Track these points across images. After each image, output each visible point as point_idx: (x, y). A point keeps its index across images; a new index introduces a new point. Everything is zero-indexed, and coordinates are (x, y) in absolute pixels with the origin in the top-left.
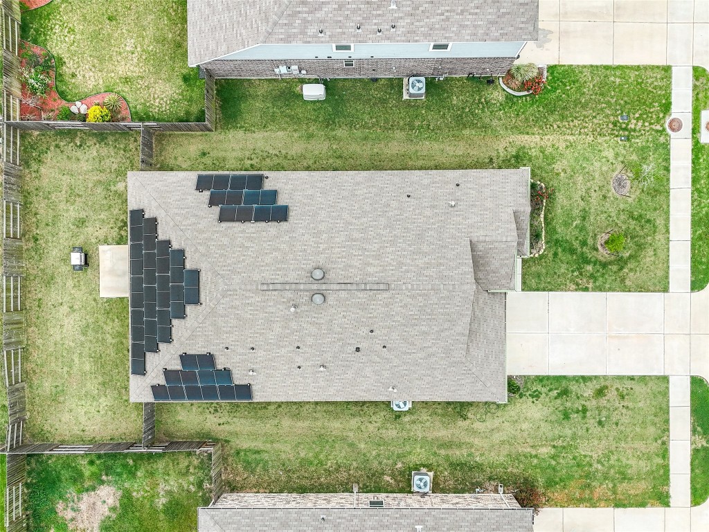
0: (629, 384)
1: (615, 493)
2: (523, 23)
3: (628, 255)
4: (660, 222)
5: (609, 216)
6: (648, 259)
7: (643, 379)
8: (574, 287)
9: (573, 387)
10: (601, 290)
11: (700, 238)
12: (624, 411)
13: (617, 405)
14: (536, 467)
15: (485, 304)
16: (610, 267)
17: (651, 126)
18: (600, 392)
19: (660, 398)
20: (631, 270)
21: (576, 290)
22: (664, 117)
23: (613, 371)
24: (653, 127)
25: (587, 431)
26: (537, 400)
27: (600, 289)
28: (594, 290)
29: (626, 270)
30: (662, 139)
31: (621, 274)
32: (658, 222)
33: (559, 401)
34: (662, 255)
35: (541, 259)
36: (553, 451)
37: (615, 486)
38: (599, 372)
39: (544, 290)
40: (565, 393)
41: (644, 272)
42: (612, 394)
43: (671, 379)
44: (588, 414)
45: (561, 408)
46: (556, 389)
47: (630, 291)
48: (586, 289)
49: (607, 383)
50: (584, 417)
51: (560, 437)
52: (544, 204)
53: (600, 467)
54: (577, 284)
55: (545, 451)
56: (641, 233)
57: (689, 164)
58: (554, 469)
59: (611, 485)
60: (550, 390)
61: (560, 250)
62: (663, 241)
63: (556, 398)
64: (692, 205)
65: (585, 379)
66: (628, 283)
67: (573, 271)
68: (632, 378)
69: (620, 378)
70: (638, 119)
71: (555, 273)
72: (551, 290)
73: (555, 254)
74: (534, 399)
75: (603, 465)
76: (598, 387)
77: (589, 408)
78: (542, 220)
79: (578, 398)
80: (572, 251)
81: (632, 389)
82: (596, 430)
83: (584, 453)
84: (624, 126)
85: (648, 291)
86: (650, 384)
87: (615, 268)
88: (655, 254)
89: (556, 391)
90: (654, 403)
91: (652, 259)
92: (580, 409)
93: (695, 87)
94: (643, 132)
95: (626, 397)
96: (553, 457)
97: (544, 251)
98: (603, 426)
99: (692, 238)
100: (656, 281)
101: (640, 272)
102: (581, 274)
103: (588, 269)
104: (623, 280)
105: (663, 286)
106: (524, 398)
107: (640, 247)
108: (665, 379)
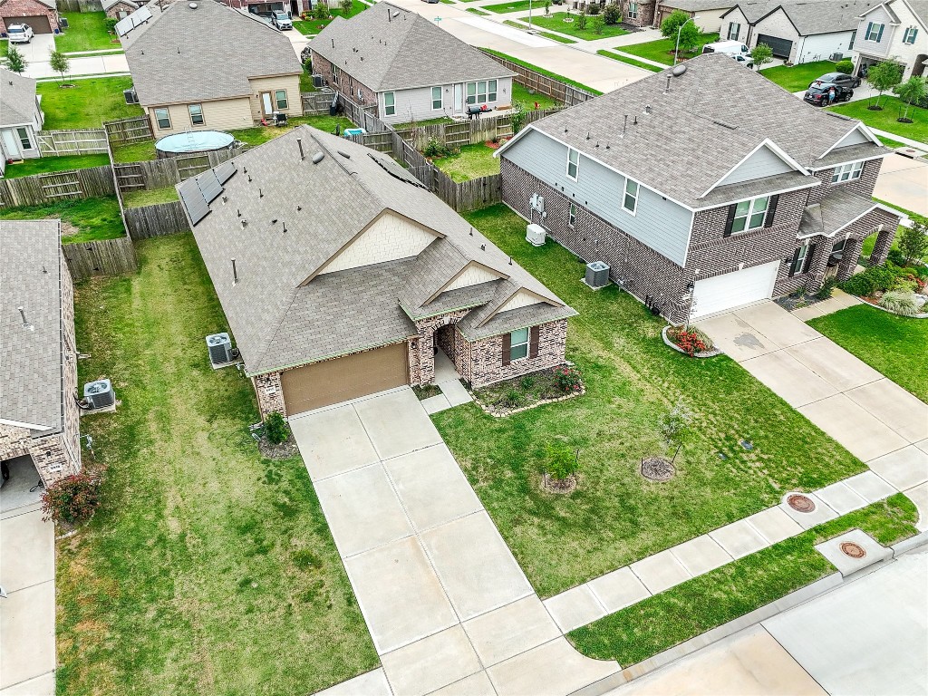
0: (337, 599)
1: (94, 658)
2: (695, 188)
3: (562, 514)
4: (645, 538)
5: (601, 471)
6: (575, 544)
7: (355, 621)
8: (469, 465)
9: (303, 519)
10: (482, 499)
11: (669, 608)
12: (280, 611)
13: (289, 595)
14: (138, 520)
15: (382, 305)
16: (527, 498)
17: (768, 478)
18: (305, 561)
19: (326, 666)
20: (542, 527)
21: (465, 470)
22: (795, 485)
23: (353, 568)
24: (771, 480)
25: (224, 571)
26: (264, 483)
27: (484, 497)
28: (478, 491)
29: (536, 520)
30: (765, 497)
31: (525, 516)
32: (643, 535)
33: (271, 509)
34: (597, 560)
35: (485, 418)
36: (173, 537)
37: (110, 654)
38: (343, 548)
39: (444, 435)
40: (288, 512)
41: (551, 546)
42: (307, 578)
43: (375, 675)
44: (259, 558)
45: (258, 518)
46: (291, 499)
47: (506, 538)
48: (473, 481)
49: (327, 565)
50: (251, 554)
51: (204, 538)
52: (560, 399)
53: (151, 615)
54: (475, 468)
55: (173, 526)
56: (609, 520)
57: (767, 543)
58: (138, 546)
59: (109, 646)
60: (287, 493)
61: (512, 433)
62: (620, 554)
63: (275, 504)
64: (712, 572)
65: (323, 530)
66: (518, 530)
67: (490, 457)
68: (351, 600)
69: (344, 581)
70: (760, 459)
71: (476, 439)
72: (448, 443)
73: (501, 431)
74: (266, 479)
75: (155, 621)
76: (315, 552)
77: (271, 554)
78: (539, 403)
79: (286, 532)
80: (519, 447)
81: (330, 607)
82: (229, 583)
83: (176, 583)
84: (736, 448)
85: (523, 566)
86: (352, 637)
87: (530, 504)
88: (589, 552)
89: (286, 500)
90: (313, 660)
91: (581, 551)
92: (265, 543)
93: (879, 506)
94: (752, 472)
95: (310, 605)
96: (162, 540)
97: (499, 418)
98: (239, 592)
99: (658, 596)
100: (548, 571)
101: (547, 542)
102: (493, 467)
103: (506, 472)
104: (517, 522)
105: (545, 585)
106: (263, 466)
107: (587, 526)
108: (372, 662)
